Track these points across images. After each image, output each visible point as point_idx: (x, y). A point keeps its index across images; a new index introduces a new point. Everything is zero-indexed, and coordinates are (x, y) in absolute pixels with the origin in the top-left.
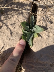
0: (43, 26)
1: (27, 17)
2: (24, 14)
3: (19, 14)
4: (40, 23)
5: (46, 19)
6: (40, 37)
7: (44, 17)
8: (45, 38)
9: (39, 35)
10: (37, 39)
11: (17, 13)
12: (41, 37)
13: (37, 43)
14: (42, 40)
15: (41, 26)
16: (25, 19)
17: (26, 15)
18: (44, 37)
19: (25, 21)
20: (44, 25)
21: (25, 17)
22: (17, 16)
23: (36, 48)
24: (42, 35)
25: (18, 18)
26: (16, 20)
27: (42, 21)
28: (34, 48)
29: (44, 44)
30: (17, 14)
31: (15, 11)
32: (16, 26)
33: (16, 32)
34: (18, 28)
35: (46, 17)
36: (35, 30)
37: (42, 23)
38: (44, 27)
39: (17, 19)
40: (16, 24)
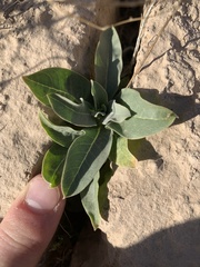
0: (172, 90)
1: (75, 39)
2: (61, 24)
3: (31, 25)
4: (151, 77)
5: (191, 47)
6: (151, 165)
7: (182, 34)
8: (185, 170)
9: (143, 150)
10: (133, 175)
11: (21, 21)
12: (160, 163)
14: (164, 184)
15: (161, 90)
16: (63, 53)
17: (67, 31)
18: (179, 162)
19: (65, 65)
21: (64, 44)
22: (21, 40)
24: (162, 151)
25: (23, 52)
26: (13, 60)
27: (165, 61)
28: (114, 230)
29: (173, 208)
30: (18, 31)
31: (15, 13)
32: (12, 97)
33: (13, 130)
34: (22, 109)
35: (191, 33)
36: (121, 121)
37: (163, 73)
38: (177, 97)
39: (16, 57)
40: (14, 83)
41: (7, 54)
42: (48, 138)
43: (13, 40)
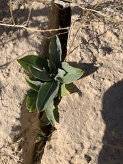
0: (83, 61)
1: (39, 42)
2: (33, 35)
3: (19, 37)
4: (73, 56)
5: (91, 42)
6: (77, 95)
7: (86, 37)
8: (92, 96)
9: (73, 88)
10: (69, 100)
11: (14, 36)
12: (80, 94)
13: (68, 111)
14: (83, 103)
15: (78, 62)
16: (34, 49)
17: (35, 38)
18: (89, 93)
19: (35, 54)
20: (87, 60)
21: (34, 45)
22: (14, 44)
23: (67, 126)
24: (81, 88)
25: (15, 49)
26: (11, 53)
27: (79, 50)
28: (62, 127)
29: (88, 114)
30: (13, 40)
31: (11, 32)
32: (12, 70)
33: (13, 84)
34: (17, 75)
35: (90, 36)
37: (78, 54)
38: (85, 64)
39: (13, 52)
40: (12, 63)
41: (9, 50)
42: (29, 87)
43: (11, 44)
